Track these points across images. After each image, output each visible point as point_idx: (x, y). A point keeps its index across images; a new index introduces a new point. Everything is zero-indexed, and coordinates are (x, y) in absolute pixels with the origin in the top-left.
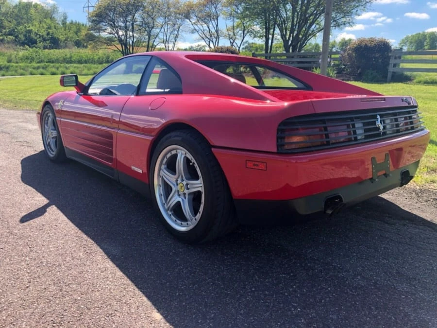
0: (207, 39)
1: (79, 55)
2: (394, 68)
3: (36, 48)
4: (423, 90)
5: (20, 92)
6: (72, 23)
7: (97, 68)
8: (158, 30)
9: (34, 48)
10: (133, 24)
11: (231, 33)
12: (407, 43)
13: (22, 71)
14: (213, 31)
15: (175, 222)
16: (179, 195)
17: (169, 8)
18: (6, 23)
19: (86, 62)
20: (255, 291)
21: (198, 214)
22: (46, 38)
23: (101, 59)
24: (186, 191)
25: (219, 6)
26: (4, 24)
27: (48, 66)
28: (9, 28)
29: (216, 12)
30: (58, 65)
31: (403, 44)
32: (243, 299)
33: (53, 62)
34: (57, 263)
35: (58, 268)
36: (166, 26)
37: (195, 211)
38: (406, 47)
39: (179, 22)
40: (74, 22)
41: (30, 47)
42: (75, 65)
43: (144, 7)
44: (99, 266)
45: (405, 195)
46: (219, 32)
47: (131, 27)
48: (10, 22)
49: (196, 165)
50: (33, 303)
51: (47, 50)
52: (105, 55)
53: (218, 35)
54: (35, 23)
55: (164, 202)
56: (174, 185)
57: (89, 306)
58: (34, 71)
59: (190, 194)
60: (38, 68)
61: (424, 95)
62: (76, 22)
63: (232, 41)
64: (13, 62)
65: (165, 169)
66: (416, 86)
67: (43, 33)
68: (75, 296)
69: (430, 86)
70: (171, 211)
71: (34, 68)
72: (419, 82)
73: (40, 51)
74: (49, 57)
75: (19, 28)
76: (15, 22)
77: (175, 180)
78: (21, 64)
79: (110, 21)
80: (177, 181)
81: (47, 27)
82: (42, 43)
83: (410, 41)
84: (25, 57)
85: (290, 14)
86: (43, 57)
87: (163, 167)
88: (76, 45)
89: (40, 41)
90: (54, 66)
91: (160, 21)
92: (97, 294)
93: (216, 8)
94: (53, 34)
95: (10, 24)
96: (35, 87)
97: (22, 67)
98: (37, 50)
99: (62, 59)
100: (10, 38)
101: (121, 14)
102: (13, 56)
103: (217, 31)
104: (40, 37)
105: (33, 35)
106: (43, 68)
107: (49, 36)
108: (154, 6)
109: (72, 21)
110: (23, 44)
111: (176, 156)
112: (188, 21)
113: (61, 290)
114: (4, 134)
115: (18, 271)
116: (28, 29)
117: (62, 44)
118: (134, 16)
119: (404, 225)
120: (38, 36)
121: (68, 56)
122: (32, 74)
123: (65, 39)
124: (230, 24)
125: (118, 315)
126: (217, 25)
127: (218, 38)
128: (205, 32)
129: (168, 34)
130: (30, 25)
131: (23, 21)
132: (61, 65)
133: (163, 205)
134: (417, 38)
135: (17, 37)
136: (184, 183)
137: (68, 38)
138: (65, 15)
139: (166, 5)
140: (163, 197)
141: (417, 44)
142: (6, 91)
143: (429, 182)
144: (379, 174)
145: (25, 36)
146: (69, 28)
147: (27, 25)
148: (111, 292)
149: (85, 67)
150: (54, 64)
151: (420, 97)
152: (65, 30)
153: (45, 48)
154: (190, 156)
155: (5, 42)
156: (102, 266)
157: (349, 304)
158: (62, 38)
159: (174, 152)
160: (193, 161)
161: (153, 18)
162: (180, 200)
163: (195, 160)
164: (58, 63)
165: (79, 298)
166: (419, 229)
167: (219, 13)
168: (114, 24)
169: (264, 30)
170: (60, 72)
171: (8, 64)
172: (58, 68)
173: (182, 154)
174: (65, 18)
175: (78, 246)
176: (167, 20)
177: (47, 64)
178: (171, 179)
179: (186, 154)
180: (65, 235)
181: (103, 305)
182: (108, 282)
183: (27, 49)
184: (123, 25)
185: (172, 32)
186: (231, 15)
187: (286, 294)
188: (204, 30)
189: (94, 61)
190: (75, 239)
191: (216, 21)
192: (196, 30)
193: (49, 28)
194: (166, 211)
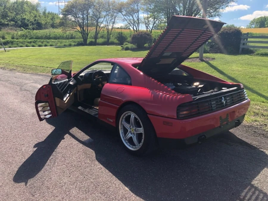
0: (132, 24)
1: (55, 33)
2: (243, 46)
3: (29, 29)
4: (259, 60)
5: (22, 59)
6: (49, 13)
7: (66, 42)
8: (102, 19)
9: (28, 30)
10: (87, 16)
11: (147, 21)
12: (255, 23)
13: (21, 44)
14: (136, 19)
15: (129, 146)
16: (131, 134)
17: (109, 6)
18: (9, 14)
19: (59, 38)
20: (168, 178)
21: (141, 143)
22: (34, 23)
23: (68, 36)
24: (135, 132)
25: (139, 4)
26: (8, 14)
27: (37, 41)
28: (11, 17)
29: (138, 8)
30: (42, 40)
31: (251, 24)
32: (163, 181)
33: (39, 38)
34: (79, 165)
35: (80, 168)
36: (107, 16)
37: (139, 141)
38: (254, 26)
39: (115, 14)
40: (50, 12)
41: (24, 29)
42: (53, 40)
43: (94, 6)
44: (98, 167)
45: (240, 129)
46: (139, 20)
47: (86, 17)
48: (11, 13)
49: (140, 121)
50: (74, 183)
51: (35, 31)
52: (70, 33)
53: (138, 22)
54: (27, 14)
55: (124, 136)
56: (129, 129)
57: (99, 184)
58: (29, 44)
59: (136, 134)
60: (31, 42)
61: (259, 63)
62: (51, 13)
63: (147, 26)
64: (15, 39)
65: (124, 121)
66: (256, 57)
67: (32, 19)
68: (92, 180)
69: (264, 57)
70: (127, 140)
71: (28, 42)
72: (258, 54)
73: (31, 32)
74: (37, 35)
75: (18, 17)
76: (15, 13)
77: (129, 126)
78: (20, 40)
79: (74, 14)
80: (130, 127)
81: (34, 16)
82: (31, 26)
83: (256, 21)
84: (22, 35)
85: (182, 9)
86: (33, 35)
87: (123, 120)
88: (52, 27)
89: (31, 25)
90: (40, 41)
91: (104, 13)
92: (100, 179)
93: (137, 6)
94: (38, 20)
95: (12, 14)
96: (31, 56)
97: (21, 42)
98: (29, 31)
99: (44, 36)
100: (12, 23)
101: (80, 10)
102: (15, 35)
103: (138, 20)
104: (30, 22)
105: (26, 21)
106: (34, 42)
107: (36, 22)
108: (100, 5)
109: (49, 12)
110: (20, 27)
111: (130, 116)
112: (120, 13)
113: (85, 178)
114: (26, 91)
115: (63, 169)
116: (23, 17)
117: (43, 26)
118: (88, 11)
119: (237, 146)
120: (29, 22)
121: (48, 34)
122: (27, 46)
123: (45, 23)
124: (146, 15)
125: (111, 188)
126: (138, 16)
127: (138, 24)
128: (131, 20)
129: (109, 22)
130: (24, 15)
131: (20, 13)
132: (45, 40)
133: (123, 137)
134: (260, 20)
135: (16, 22)
136: (134, 128)
137: (47, 22)
138: (45, 8)
139: (107, 4)
140: (123, 134)
141: (261, 23)
142: (14, 58)
143: (254, 121)
144: (223, 124)
145: (21, 22)
146: (47, 17)
147: (22, 15)
148: (106, 179)
149: (59, 41)
150: (40, 40)
151: (257, 65)
152: (45, 17)
153: (33, 29)
154: (137, 117)
155: (9, 25)
156: (99, 167)
157: (207, 183)
158: (43, 22)
159: (129, 114)
160: (139, 119)
161: (99, 12)
162: (132, 136)
163: (140, 119)
164: (42, 39)
165: (93, 181)
166: (244, 148)
167: (139, 9)
168: (76, 16)
169: (167, 19)
170: (44, 44)
171: (12, 40)
172: (42, 42)
173: (133, 115)
174: (45, 10)
175: (86, 157)
176: (108, 13)
177: (36, 40)
178: (127, 126)
179: (135, 115)
180: (78, 152)
181: (104, 184)
182: (104, 174)
183: (22, 30)
184: (82, 16)
185: (111, 20)
186: (147, 11)
187: (181, 179)
188: (130, 19)
189: (64, 37)
190: (83, 154)
191: (137, 13)
192: (125, 19)
193: (35, 17)
194: (125, 140)
